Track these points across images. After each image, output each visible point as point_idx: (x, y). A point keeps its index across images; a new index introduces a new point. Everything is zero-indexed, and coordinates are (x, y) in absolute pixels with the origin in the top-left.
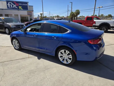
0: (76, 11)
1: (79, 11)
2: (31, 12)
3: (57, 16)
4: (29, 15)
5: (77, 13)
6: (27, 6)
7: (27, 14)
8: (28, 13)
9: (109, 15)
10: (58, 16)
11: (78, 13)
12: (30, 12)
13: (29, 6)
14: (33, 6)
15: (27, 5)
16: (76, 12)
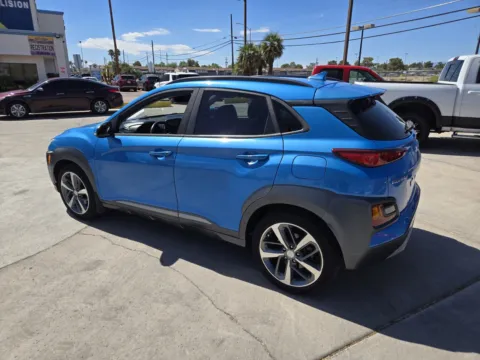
0: (268, 39)
1: (279, 41)
2: (49, 39)
3: (186, 61)
4: (38, 53)
5: (270, 51)
6: (28, 12)
7: (27, 51)
8: (32, 47)
9: (391, 60)
10: (191, 63)
11: (275, 48)
12: (45, 42)
13: (39, 11)
14: (62, 14)
15: (26, 5)
16: (265, 47)
